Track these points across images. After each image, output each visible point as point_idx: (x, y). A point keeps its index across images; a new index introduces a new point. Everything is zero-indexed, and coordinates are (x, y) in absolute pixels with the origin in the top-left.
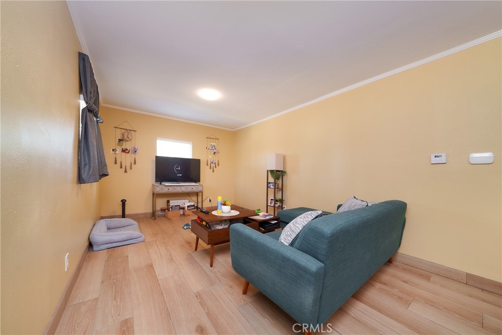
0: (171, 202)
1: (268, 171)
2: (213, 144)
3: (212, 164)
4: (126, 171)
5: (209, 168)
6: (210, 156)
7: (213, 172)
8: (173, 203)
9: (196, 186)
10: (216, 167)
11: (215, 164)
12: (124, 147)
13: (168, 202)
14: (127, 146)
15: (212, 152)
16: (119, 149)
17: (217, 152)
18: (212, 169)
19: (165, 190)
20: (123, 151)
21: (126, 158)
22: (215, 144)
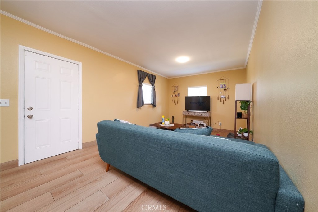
0: (193, 121)
1: (236, 101)
2: (223, 83)
3: (222, 99)
4: (176, 105)
5: (220, 101)
6: (221, 93)
7: (223, 104)
8: (194, 121)
9: (204, 113)
10: (225, 100)
11: (225, 98)
12: (175, 94)
13: (192, 121)
14: (176, 93)
15: (222, 90)
16: (174, 95)
17: (226, 89)
18: (222, 102)
19: (187, 114)
20: (175, 96)
21: (176, 99)
22: (225, 83)
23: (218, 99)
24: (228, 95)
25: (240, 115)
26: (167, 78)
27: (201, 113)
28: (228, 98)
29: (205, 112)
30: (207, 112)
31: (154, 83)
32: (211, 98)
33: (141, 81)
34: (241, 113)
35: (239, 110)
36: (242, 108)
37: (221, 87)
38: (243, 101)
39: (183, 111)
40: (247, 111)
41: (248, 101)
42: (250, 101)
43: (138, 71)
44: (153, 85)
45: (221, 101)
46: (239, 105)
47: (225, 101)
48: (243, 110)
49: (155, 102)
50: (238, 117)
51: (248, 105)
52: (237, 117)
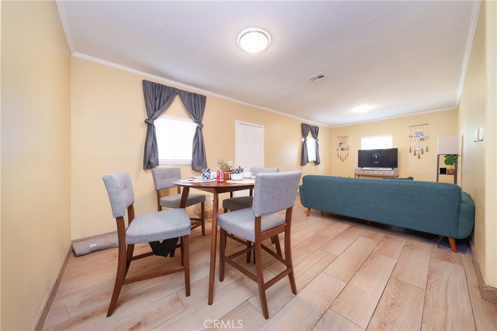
2: (418, 131)
3: (417, 151)
5: (413, 155)
6: (415, 144)
7: (419, 158)
9: (388, 171)
11: (422, 150)
14: (343, 146)
15: (418, 139)
16: (340, 149)
17: (424, 138)
18: (417, 156)
19: (362, 173)
20: (342, 149)
21: (343, 154)
22: (421, 130)
23: (410, 152)
24: (427, 147)
25: (443, 171)
26: (330, 127)
27: (384, 172)
28: (427, 151)
29: (391, 169)
30: (393, 169)
31: (317, 135)
32: (398, 151)
33: (304, 135)
34: (446, 168)
35: (443, 165)
36: (446, 163)
37: (416, 136)
38: (448, 155)
39: (356, 170)
40: (454, 165)
41: (455, 155)
42: (457, 155)
43: (302, 124)
44: (316, 139)
45: (415, 155)
46: (443, 159)
47: (421, 155)
48: (448, 165)
49: (319, 159)
50: (441, 173)
51: (455, 159)
52: (439, 172)
